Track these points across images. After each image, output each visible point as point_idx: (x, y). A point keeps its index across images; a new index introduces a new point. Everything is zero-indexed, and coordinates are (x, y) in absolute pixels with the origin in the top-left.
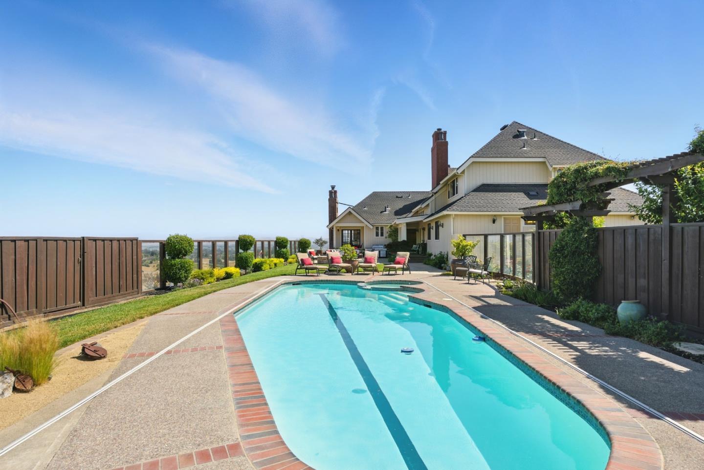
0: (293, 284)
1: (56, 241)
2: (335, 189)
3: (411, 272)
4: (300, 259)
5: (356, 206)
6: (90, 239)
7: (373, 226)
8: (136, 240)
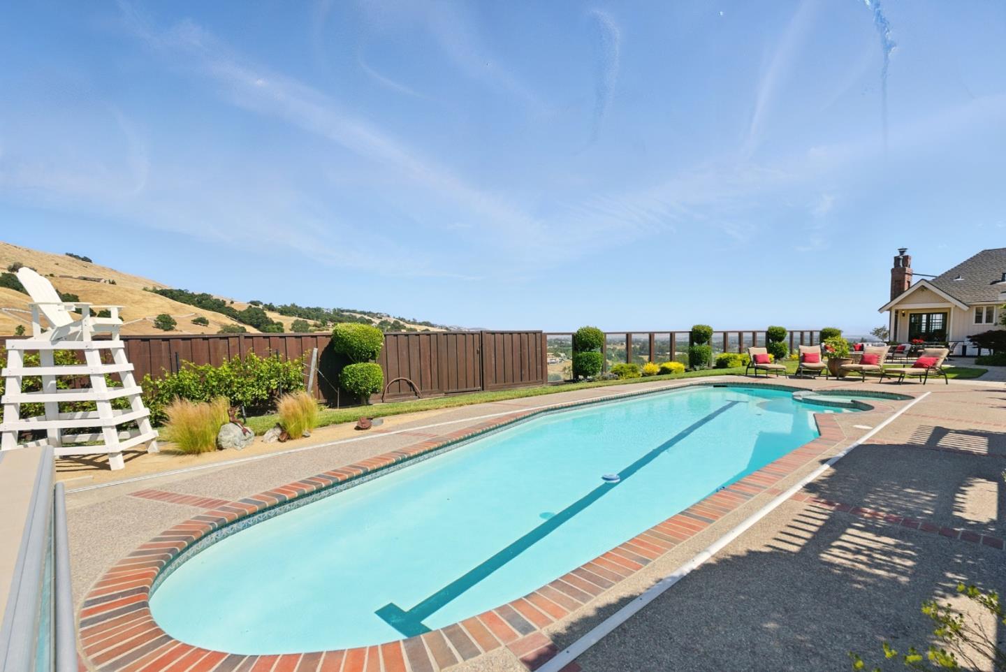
0: (715, 386)
1: (456, 334)
2: (906, 254)
3: (949, 381)
4: (752, 355)
5: (940, 277)
6: (488, 333)
7: (969, 306)
8: (540, 332)
